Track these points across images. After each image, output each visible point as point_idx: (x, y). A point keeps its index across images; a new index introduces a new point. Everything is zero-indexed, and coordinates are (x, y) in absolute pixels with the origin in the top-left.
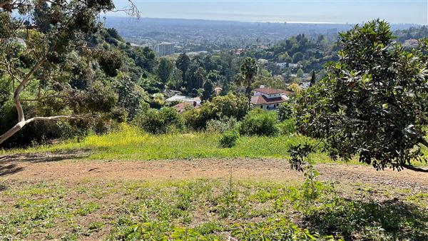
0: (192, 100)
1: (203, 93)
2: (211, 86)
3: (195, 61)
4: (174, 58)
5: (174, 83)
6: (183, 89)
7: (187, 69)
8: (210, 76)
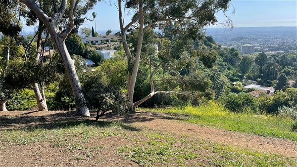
0: (266, 89)
1: (277, 84)
2: (286, 79)
3: (272, 59)
4: (254, 56)
5: (252, 75)
6: (259, 80)
7: (264, 64)
8: (285, 71)
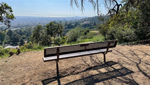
0: (16, 47)
1: (20, 44)
2: (23, 41)
3: (15, 32)
5: (7, 41)
6: (11, 43)
7: (12, 35)
8: (22, 37)
